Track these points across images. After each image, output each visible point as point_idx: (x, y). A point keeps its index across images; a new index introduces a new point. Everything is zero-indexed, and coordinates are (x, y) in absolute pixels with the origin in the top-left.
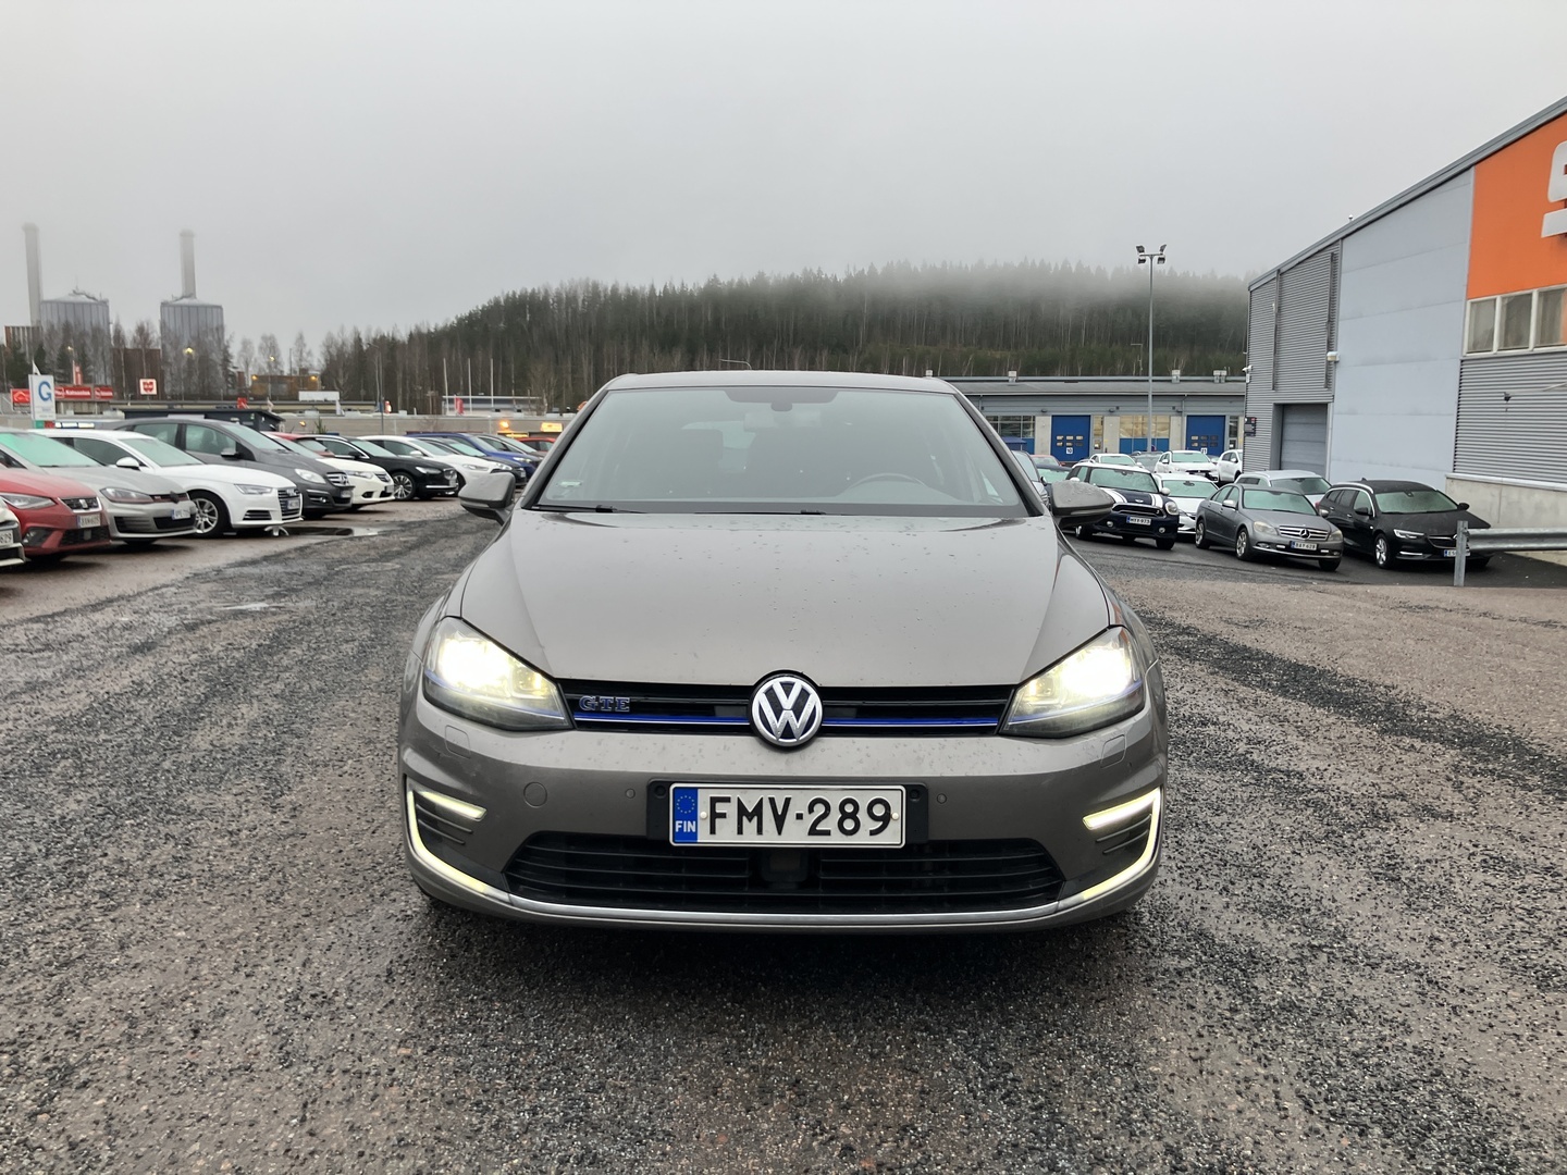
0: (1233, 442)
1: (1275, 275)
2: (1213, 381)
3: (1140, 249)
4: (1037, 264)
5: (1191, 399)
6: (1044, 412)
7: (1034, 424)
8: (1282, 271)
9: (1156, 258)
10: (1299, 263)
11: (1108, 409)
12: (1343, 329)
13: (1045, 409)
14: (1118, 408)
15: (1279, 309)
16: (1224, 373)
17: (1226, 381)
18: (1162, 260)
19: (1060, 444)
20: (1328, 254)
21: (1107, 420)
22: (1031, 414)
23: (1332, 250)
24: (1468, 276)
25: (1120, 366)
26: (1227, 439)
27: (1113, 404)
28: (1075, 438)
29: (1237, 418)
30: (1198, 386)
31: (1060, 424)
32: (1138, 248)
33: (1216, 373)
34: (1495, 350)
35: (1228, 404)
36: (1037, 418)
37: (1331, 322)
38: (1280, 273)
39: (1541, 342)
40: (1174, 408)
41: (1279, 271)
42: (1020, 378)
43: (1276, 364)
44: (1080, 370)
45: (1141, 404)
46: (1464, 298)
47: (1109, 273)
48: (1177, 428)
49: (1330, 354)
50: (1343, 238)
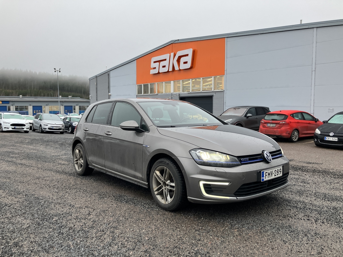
0: (75, 111)
1: (95, 77)
2: (69, 98)
3: (55, 69)
4: (19, 70)
5: (65, 102)
6: (30, 105)
7: (28, 108)
8: (97, 76)
9: (58, 71)
10: (101, 75)
11: (46, 104)
12: (111, 89)
13: (30, 104)
14: (48, 104)
15: (97, 84)
16: (71, 97)
17: (72, 98)
18: (60, 72)
19: (35, 112)
20: (107, 74)
21: (46, 107)
22: (27, 106)
23: (108, 73)
24: (136, 80)
25: (42, 94)
26: (73, 111)
27: (47, 103)
28: (38, 111)
29: (75, 106)
30: (65, 99)
31: (35, 108)
32: (54, 69)
33: (69, 96)
34: (142, 94)
35: (73, 103)
36: (29, 106)
37: (109, 87)
38: (96, 77)
39: (151, 93)
40: (61, 104)
41: (96, 76)
42: (23, 97)
43: (97, 95)
44: (33, 95)
45: (57, 103)
46: (136, 84)
47: (38, 73)
48: (62, 109)
49: (109, 94)
50: (110, 71)
